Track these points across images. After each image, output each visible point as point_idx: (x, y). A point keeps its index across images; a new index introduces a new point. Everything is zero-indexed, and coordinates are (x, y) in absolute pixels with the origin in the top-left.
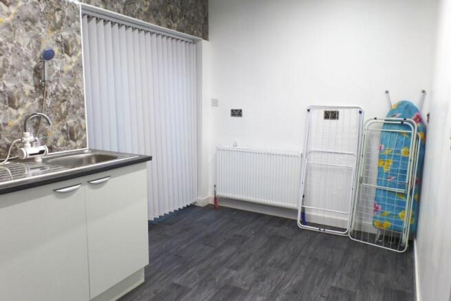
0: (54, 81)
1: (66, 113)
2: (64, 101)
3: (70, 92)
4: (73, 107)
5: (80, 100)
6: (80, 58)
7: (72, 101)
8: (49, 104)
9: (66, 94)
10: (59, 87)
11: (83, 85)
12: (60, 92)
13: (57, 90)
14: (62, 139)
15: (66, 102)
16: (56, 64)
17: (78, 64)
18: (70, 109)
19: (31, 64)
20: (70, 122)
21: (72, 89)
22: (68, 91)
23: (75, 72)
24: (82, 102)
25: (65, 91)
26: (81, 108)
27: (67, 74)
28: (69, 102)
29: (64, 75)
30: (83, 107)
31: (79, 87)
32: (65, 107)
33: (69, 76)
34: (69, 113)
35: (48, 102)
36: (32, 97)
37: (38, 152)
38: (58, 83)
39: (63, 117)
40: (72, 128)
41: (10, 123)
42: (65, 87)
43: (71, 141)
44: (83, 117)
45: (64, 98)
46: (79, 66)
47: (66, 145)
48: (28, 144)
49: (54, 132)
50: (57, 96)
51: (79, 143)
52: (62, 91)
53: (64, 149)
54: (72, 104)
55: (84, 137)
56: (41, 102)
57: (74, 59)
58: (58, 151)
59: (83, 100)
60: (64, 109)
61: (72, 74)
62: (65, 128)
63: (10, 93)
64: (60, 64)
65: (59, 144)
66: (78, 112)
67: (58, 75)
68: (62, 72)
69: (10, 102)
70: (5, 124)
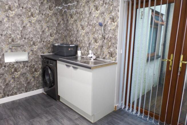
0: (108, 33)
1: (111, 46)
2: (110, 41)
3: (113, 38)
4: (113, 43)
6: (118, 23)
7: (113, 41)
8: (105, 42)
9: (111, 38)
10: (109, 36)
13: (108, 37)
18: (112, 44)
20: (112, 50)
21: (113, 36)
22: (112, 37)
23: (115, 29)
25: (111, 37)
26: (116, 44)
28: (112, 42)
29: (111, 31)
30: (117, 44)
31: (116, 35)
32: (111, 43)
33: (113, 31)
34: (112, 46)
35: (105, 41)
36: (101, 40)
37: (90, 57)
39: (109, 47)
40: (112, 52)
42: (111, 36)
43: (111, 57)
44: (117, 48)
45: (110, 40)
46: (117, 26)
47: (109, 58)
48: (90, 54)
49: (106, 53)
50: (108, 40)
51: (114, 59)
52: (110, 37)
53: (108, 60)
54: (113, 42)
55: (116, 57)
56: (103, 41)
57: (116, 23)
58: (106, 60)
59: (117, 41)
60: (110, 44)
61: (114, 30)
62: (110, 51)
63: (96, 38)
64: (110, 27)
65: (107, 57)
66: (115, 46)
67: (109, 31)
68: (111, 30)
69: (96, 41)
70: (94, 48)
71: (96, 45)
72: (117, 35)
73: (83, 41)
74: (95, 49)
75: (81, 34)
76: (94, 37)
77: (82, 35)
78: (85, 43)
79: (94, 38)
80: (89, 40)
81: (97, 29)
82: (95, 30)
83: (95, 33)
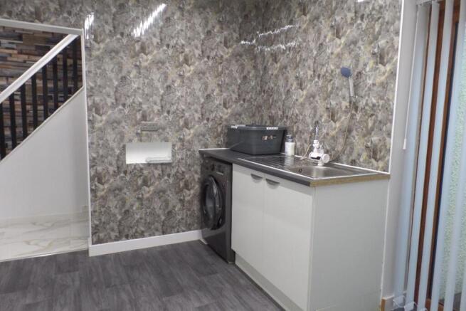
0: (365, 95)
1: (372, 129)
2: (372, 115)
3: (378, 106)
4: (380, 122)
5: (388, 115)
6: (395, 64)
7: (380, 116)
8: (358, 118)
9: (375, 108)
10: (369, 102)
11: (394, 96)
12: (370, 107)
13: (367, 104)
14: (364, 155)
15: (374, 117)
16: (369, 78)
17: (392, 73)
18: (376, 124)
20: (375, 139)
21: (381, 102)
22: (377, 104)
23: (387, 83)
24: (390, 117)
25: (374, 105)
26: (389, 124)
27: (378, 88)
28: (377, 117)
29: (375, 88)
30: (391, 122)
31: (388, 99)
32: (373, 122)
33: (380, 89)
34: (375, 129)
35: (358, 117)
36: (346, 112)
38: (369, 97)
39: (369, 133)
40: (376, 146)
42: (374, 101)
43: (373, 160)
44: (389, 135)
45: (372, 112)
46: (393, 74)
47: (368, 163)
48: (315, 150)
49: (359, 147)
50: (366, 111)
51: (381, 164)
52: (371, 105)
53: (365, 167)
54: (379, 119)
55: (387, 159)
56: (353, 116)
57: (388, 67)
58: (360, 166)
59: (392, 115)
60: (370, 125)
61: (384, 86)
62: (369, 144)
63: (333, 109)
64: (372, 78)
65: (361, 160)
66: (384, 128)
67: (369, 89)
68: (374, 85)
69: (333, 116)
70: (327, 134)
71: (331, 126)
72: (391, 98)
73: (301, 117)
74: (329, 137)
75: (297, 100)
76: (329, 106)
77: (297, 103)
78: (304, 121)
79: (327, 108)
80: (315, 115)
81: (336, 86)
82: (332, 88)
83: (332, 96)
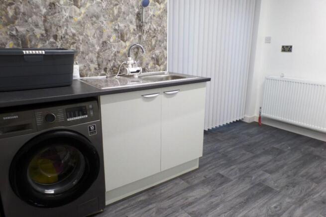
0: (148, 22)
1: (155, 46)
2: (155, 36)
3: (158, 30)
4: (160, 41)
5: (164, 37)
6: (166, 5)
7: (159, 37)
9: (156, 32)
10: (152, 27)
12: (152, 31)
13: (150, 29)
14: (151, 64)
15: (155, 38)
16: (150, 10)
17: (165, 10)
18: (157, 43)
19: (135, 10)
20: (157, 52)
21: (159, 28)
22: (157, 29)
23: (162, 16)
24: (165, 38)
25: (155, 30)
26: (165, 42)
27: (157, 18)
28: (157, 37)
29: (155, 18)
30: (166, 41)
31: (164, 27)
32: (155, 41)
33: (158, 19)
34: (157, 46)
35: (144, 37)
36: (134, 34)
37: (135, 71)
38: (151, 24)
39: (153, 48)
40: (158, 56)
41: (121, 51)
42: (155, 27)
43: (157, 66)
44: (166, 49)
45: (154, 35)
46: (165, 11)
47: (154, 68)
48: (130, 66)
49: (147, 59)
50: (150, 33)
51: (162, 67)
53: (152, 71)
54: (159, 39)
55: (165, 63)
56: (140, 37)
57: (162, 6)
58: (149, 72)
59: (166, 36)
60: (154, 43)
61: (160, 17)
62: (154, 56)
63: (122, 31)
64: (153, 10)
65: (149, 67)
66: (162, 45)
67: (151, 18)
68: (154, 16)
69: (122, 37)
71: (122, 45)
72: (165, 25)
73: (81, 38)
75: (71, 17)
76: (117, 27)
77: (73, 21)
78: (86, 42)
79: (115, 30)
80: (101, 36)
81: (123, 10)
82: (119, 12)
83: (119, 19)
